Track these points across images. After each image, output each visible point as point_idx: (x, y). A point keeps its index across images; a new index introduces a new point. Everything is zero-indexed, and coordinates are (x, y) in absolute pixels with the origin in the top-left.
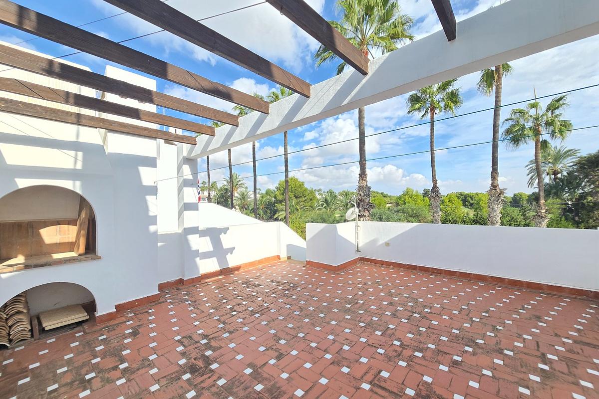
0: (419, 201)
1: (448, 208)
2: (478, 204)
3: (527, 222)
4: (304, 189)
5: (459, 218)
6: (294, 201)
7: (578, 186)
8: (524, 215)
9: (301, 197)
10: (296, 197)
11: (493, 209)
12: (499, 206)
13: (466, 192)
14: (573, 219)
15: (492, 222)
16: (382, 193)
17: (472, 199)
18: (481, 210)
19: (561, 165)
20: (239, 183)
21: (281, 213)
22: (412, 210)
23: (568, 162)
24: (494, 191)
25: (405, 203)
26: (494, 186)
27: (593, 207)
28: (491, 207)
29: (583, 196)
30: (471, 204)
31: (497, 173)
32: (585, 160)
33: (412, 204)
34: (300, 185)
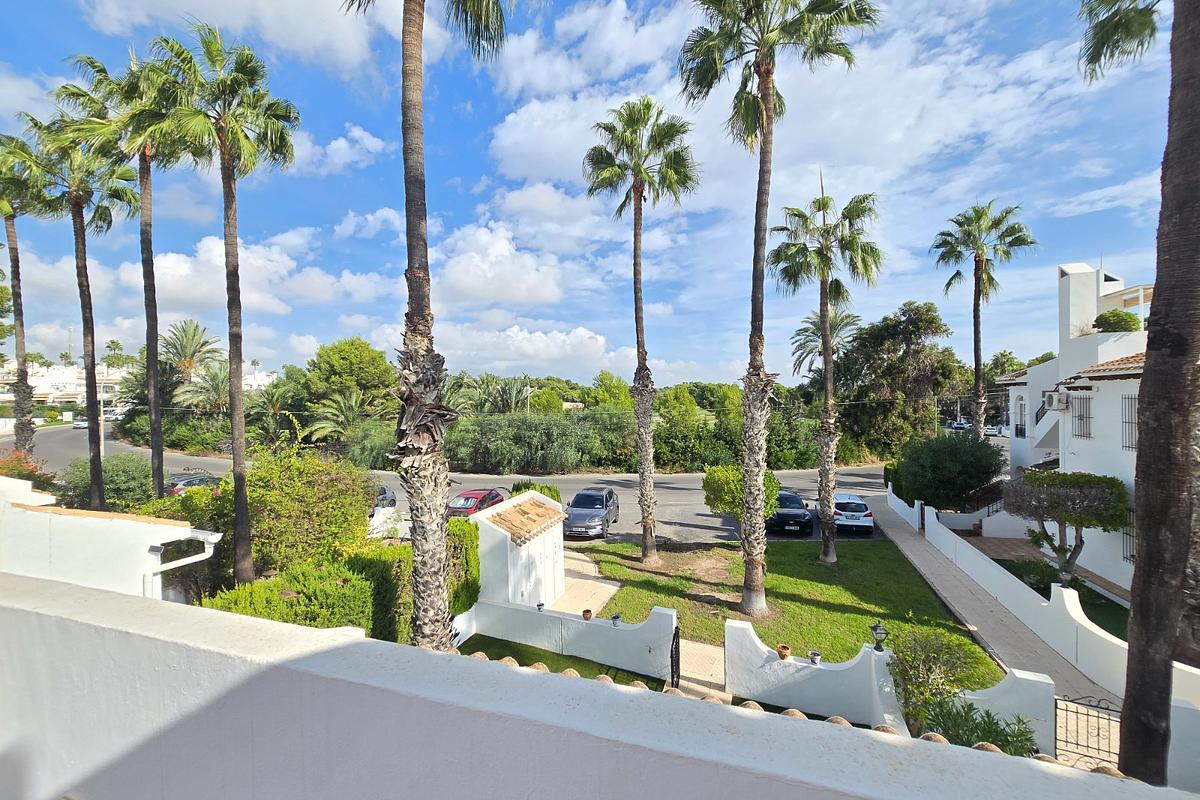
0: (623, 398)
1: (674, 413)
2: (722, 403)
3: (794, 435)
4: (383, 367)
5: (692, 431)
6: (356, 396)
7: (857, 376)
8: (789, 424)
9: (376, 387)
10: (364, 387)
11: (752, 418)
12: (764, 412)
13: (705, 382)
14: (852, 429)
15: (750, 449)
16: (567, 382)
17: (712, 395)
18: (726, 415)
19: (838, 339)
20: (205, 349)
21: (317, 426)
22: (611, 416)
23: (846, 335)
24: (756, 378)
25: (597, 403)
26: (755, 367)
27: (876, 409)
28: (750, 415)
29: (863, 392)
30: (712, 404)
31: (761, 337)
32: (866, 334)
33: (610, 405)
34: (374, 359)
